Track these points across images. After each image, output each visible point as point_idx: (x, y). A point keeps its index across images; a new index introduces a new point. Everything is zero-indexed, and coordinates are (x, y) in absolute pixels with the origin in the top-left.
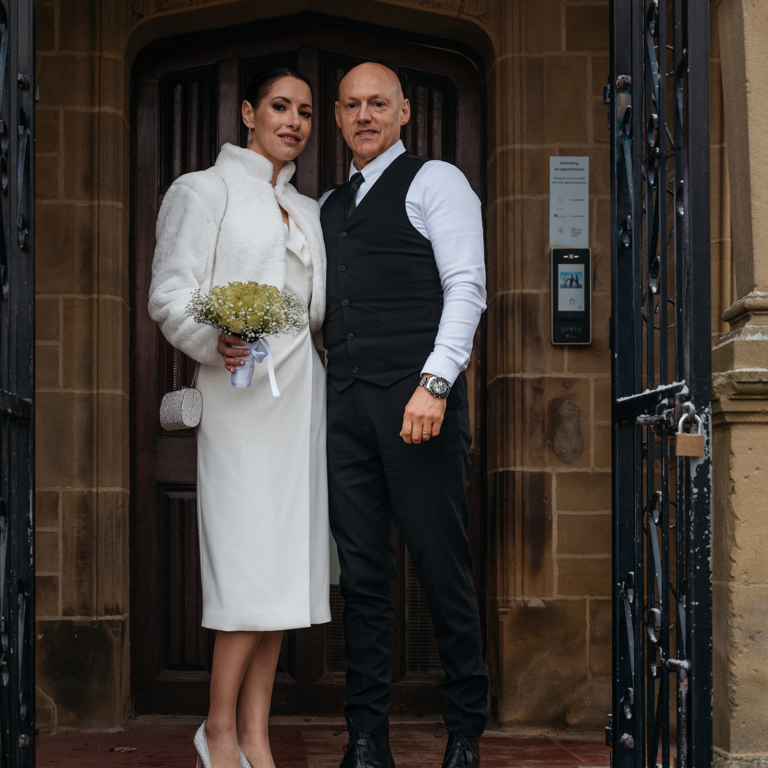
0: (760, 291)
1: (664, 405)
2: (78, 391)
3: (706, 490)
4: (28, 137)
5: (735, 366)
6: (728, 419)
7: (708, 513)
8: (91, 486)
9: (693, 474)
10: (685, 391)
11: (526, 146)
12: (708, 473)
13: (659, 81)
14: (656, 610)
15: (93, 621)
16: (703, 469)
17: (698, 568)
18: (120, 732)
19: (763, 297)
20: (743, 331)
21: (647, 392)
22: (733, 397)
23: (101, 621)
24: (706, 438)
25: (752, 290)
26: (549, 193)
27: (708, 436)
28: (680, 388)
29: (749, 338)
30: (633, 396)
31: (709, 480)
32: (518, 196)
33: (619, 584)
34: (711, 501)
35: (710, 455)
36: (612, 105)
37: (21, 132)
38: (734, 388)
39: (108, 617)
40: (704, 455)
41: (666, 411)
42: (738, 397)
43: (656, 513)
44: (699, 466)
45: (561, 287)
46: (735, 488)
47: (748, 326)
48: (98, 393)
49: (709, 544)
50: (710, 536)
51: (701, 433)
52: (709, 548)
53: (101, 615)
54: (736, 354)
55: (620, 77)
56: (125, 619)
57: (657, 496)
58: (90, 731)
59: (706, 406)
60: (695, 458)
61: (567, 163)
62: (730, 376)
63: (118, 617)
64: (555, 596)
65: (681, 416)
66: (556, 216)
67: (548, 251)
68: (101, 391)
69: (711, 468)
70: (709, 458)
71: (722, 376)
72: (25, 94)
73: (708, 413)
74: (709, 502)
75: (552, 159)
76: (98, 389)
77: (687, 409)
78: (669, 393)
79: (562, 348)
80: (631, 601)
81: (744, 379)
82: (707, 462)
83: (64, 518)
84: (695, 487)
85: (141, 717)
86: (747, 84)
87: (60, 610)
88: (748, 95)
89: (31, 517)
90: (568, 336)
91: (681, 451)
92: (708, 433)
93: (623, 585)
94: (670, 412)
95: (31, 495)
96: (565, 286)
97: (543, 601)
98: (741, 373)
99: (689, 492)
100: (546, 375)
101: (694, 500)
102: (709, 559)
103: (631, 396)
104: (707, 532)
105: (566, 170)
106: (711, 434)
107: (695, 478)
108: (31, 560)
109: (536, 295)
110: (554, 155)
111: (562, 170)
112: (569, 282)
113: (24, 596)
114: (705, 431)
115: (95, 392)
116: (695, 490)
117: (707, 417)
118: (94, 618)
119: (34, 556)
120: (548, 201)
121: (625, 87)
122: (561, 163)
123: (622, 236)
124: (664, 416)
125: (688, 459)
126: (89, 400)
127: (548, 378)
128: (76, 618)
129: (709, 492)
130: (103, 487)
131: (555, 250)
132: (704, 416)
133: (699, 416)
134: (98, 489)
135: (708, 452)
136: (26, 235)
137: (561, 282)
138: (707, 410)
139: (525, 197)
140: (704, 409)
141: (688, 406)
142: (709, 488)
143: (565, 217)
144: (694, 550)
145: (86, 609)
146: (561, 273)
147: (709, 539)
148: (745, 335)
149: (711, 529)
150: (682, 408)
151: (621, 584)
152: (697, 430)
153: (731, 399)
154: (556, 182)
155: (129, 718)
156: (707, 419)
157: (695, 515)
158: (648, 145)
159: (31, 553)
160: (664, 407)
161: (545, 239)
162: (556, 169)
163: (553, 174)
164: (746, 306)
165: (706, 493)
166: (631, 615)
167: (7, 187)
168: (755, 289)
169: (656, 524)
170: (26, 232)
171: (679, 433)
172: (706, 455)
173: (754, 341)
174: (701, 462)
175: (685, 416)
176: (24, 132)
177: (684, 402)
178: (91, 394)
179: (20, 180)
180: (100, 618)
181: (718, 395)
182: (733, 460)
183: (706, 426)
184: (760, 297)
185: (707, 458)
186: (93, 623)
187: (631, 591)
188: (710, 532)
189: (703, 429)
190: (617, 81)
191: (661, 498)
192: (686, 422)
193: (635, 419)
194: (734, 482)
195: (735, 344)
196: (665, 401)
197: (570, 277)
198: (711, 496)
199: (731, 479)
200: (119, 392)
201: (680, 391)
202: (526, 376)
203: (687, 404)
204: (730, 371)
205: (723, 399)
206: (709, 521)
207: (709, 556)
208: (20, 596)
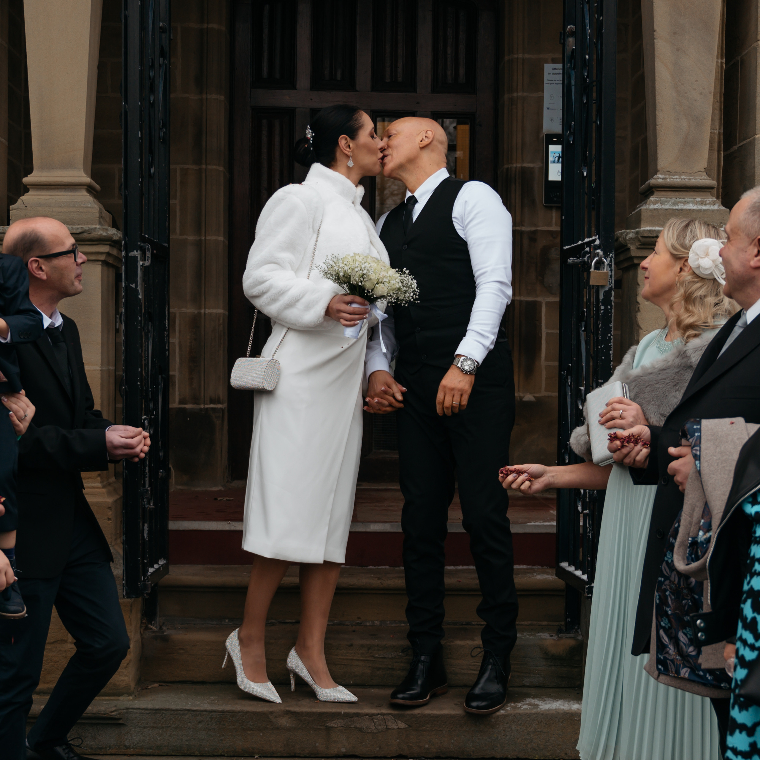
0: (661, 174)
1: (587, 251)
2: (191, 238)
3: (609, 307)
4: (166, 65)
5: (642, 226)
6: (636, 261)
7: (610, 323)
8: (200, 308)
9: (601, 297)
10: (597, 242)
11: (527, 56)
12: (611, 296)
13: (589, 34)
14: (582, 388)
15: (201, 408)
16: (607, 294)
17: (603, 358)
18: (220, 490)
19: (662, 179)
20: (648, 202)
21: (580, 242)
22: (639, 247)
23: (207, 408)
24: (610, 273)
25: (656, 174)
26: (543, 91)
27: (611, 272)
28: (594, 241)
29: (652, 207)
30: (573, 245)
31: (612, 301)
32: (520, 94)
33: (563, 373)
34: (613, 315)
35: (613, 285)
36: (564, 45)
37: (161, 62)
38: (639, 240)
39: (212, 406)
40: (608, 284)
41: (587, 256)
42: (642, 247)
43: (583, 324)
44: (605, 292)
45: (551, 163)
46: (640, 308)
47: (652, 198)
48: (205, 239)
49: (611, 342)
50: (612, 337)
51: (607, 270)
52: (611, 345)
53: (207, 404)
54: (642, 217)
55: (569, 27)
56: (225, 408)
57: (584, 311)
58: (199, 489)
59: (610, 253)
60: (603, 287)
61: (557, 69)
62: (637, 233)
63: (220, 406)
64: (543, 393)
65: (594, 259)
66: (548, 108)
67: (542, 136)
68: (208, 238)
69: (613, 293)
70: (612, 286)
71: (632, 232)
72: (164, 36)
73: (612, 257)
74: (611, 315)
75: (546, 66)
76: (205, 236)
77: (598, 254)
78: (589, 244)
79: (551, 208)
80: (569, 384)
81: (646, 235)
82: (611, 289)
83: (180, 332)
84: (602, 305)
85: (236, 481)
86: (655, 33)
87: (177, 400)
88: (655, 41)
89: (167, 324)
90: (555, 199)
91: (593, 282)
92: (611, 271)
93: (565, 373)
94: (589, 256)
95: (167, 309)
96: (554, 162)
97: (534, 397)
98: (644, 230)
99: (598, 309)
100: (539, 228)
101: (602, 313)
102: (611, 352)
103: (571, 245)
104: (609, 335)
105: (556, 74)
106: (613, 271)
107: (602, 299)
108: (167, 353)
109: (533, 168)
110: (547, 63)
111: (553, 74)
112: (557, 159)
113: (162, 377)
114: (610, 269)
115: (203, 238)
116: (602, 308)
117: (611, 260)
118: (202, 406)
119: (168, 350)
120: (543, 97)
121: (572, 34)
122: (553, 69)
123: (568, 136)
124: (586, 259)
125: (598, 287)
126: (199, 244)
127: (541, 231)
128: (189, 406)
129: (611, 309)
130: (209, 308)
131: (547, 135)
132: (609, 259)
133: (606, 260)
134: (205, 310)
135: (611, 283)
136: (164, 132)
137: (551, 159)
138: (611, 255)
139: (525, 94)
140: (609, 255)
141: (598, 253)
142: (611, 306)
143: (555, 109)
144: (601, 347)
145: (196, 400)
146: (552, 152)
147: (611, 339)
148: (650, 205)
149: (612, 333)
150: (595, 254)
151: (564, 372)
152: (604, 268)
153: (638, 248)
154: (548, 83)
155: (227, 482)
156: (611, 261)
157: (602, 324)
158: (583, 75)
159: (167, 348)
160: (587, 253)
161: (540, 126)
162: (549, 74)
163: (546, 77)
164: (651, 185)
165: (609, 309)
166: (570, 393)
167: (153, 102)
168: (658, 173)
169: (583, 331)
170: (164, 130)
171: (592, 270)
172: (610, 285)
173: (655, 209)
174: (607, 289)
175: (596, 259)
176: (163, 62)
177: (596, 249)
178: (200, 240)
179: (161, 95)
180: (206, 406)
181: (629, 245)
182: (639, 289)
183: (610, 266)
184: (661, 178)
185: (610, 286)
186: (201, 409)
187: (569, 377)
188: (611, 335)
189: (608, 268)
190: (567, 30)
191: (586, 314)
192: (596, 263)
193: (567, 261)
194: (639, 304)
195: (642, 211)
196: (587, 249)
197: (558, 155)
198: (613, 311)
199: (638, 302)
200: (221, 238)
201: (594, 242)
202: (523, 229)
203: (599, 251)
204: (638, 229)
205: (632, 247)
206: (611, 328)
207: (611, 350)
208: (160, 376)
